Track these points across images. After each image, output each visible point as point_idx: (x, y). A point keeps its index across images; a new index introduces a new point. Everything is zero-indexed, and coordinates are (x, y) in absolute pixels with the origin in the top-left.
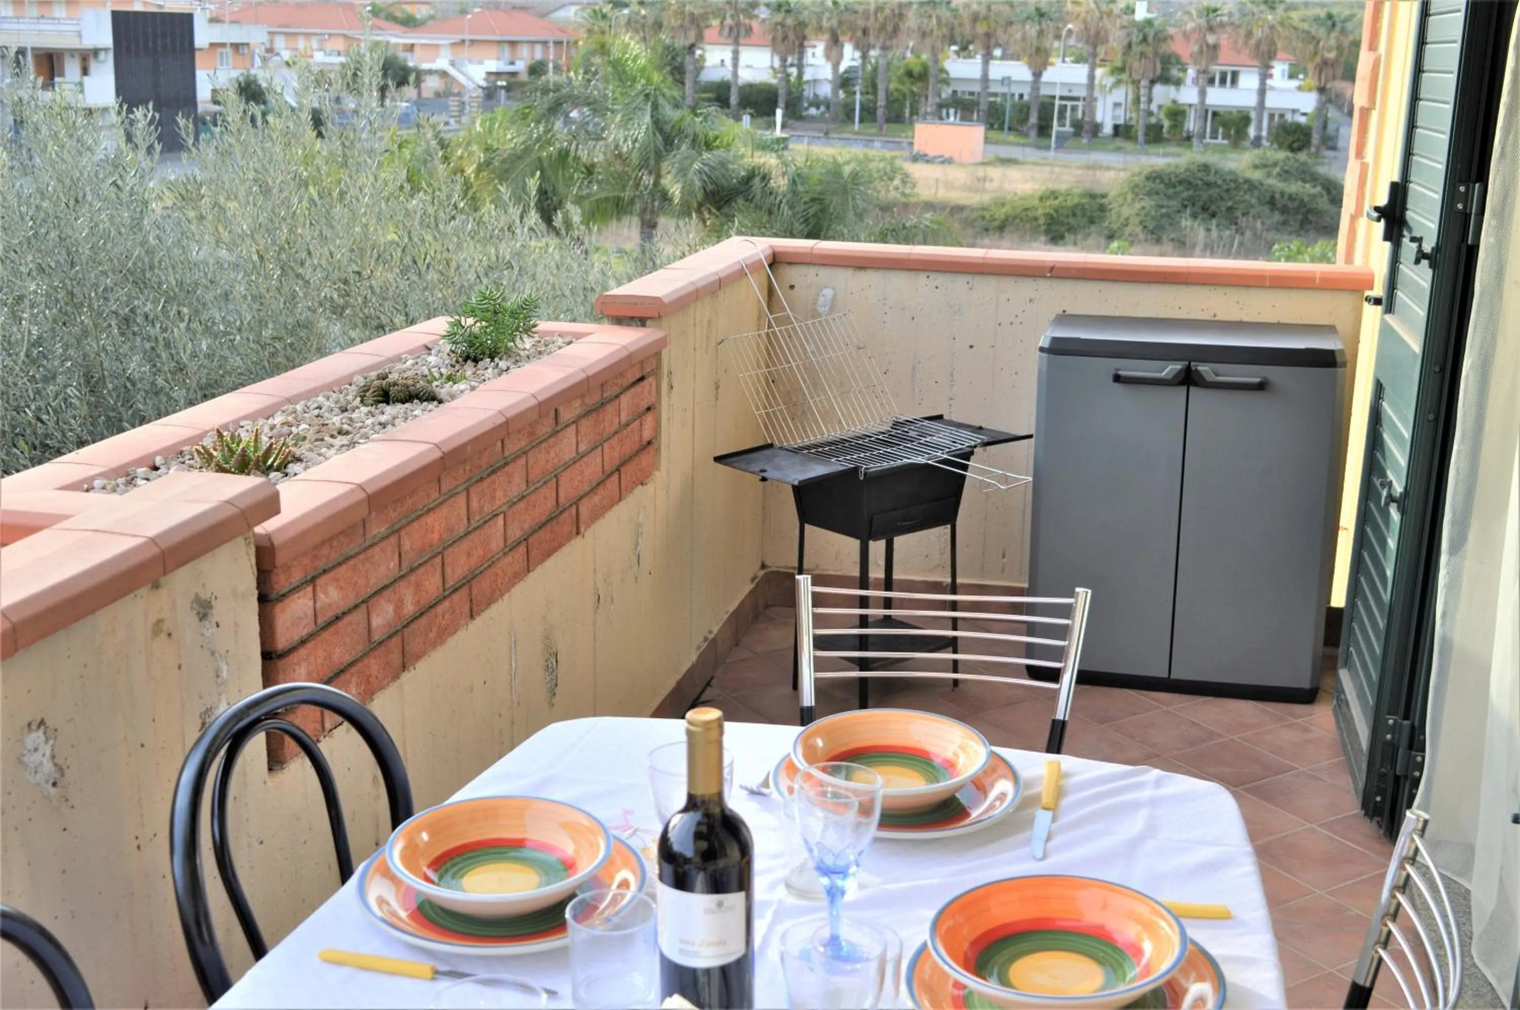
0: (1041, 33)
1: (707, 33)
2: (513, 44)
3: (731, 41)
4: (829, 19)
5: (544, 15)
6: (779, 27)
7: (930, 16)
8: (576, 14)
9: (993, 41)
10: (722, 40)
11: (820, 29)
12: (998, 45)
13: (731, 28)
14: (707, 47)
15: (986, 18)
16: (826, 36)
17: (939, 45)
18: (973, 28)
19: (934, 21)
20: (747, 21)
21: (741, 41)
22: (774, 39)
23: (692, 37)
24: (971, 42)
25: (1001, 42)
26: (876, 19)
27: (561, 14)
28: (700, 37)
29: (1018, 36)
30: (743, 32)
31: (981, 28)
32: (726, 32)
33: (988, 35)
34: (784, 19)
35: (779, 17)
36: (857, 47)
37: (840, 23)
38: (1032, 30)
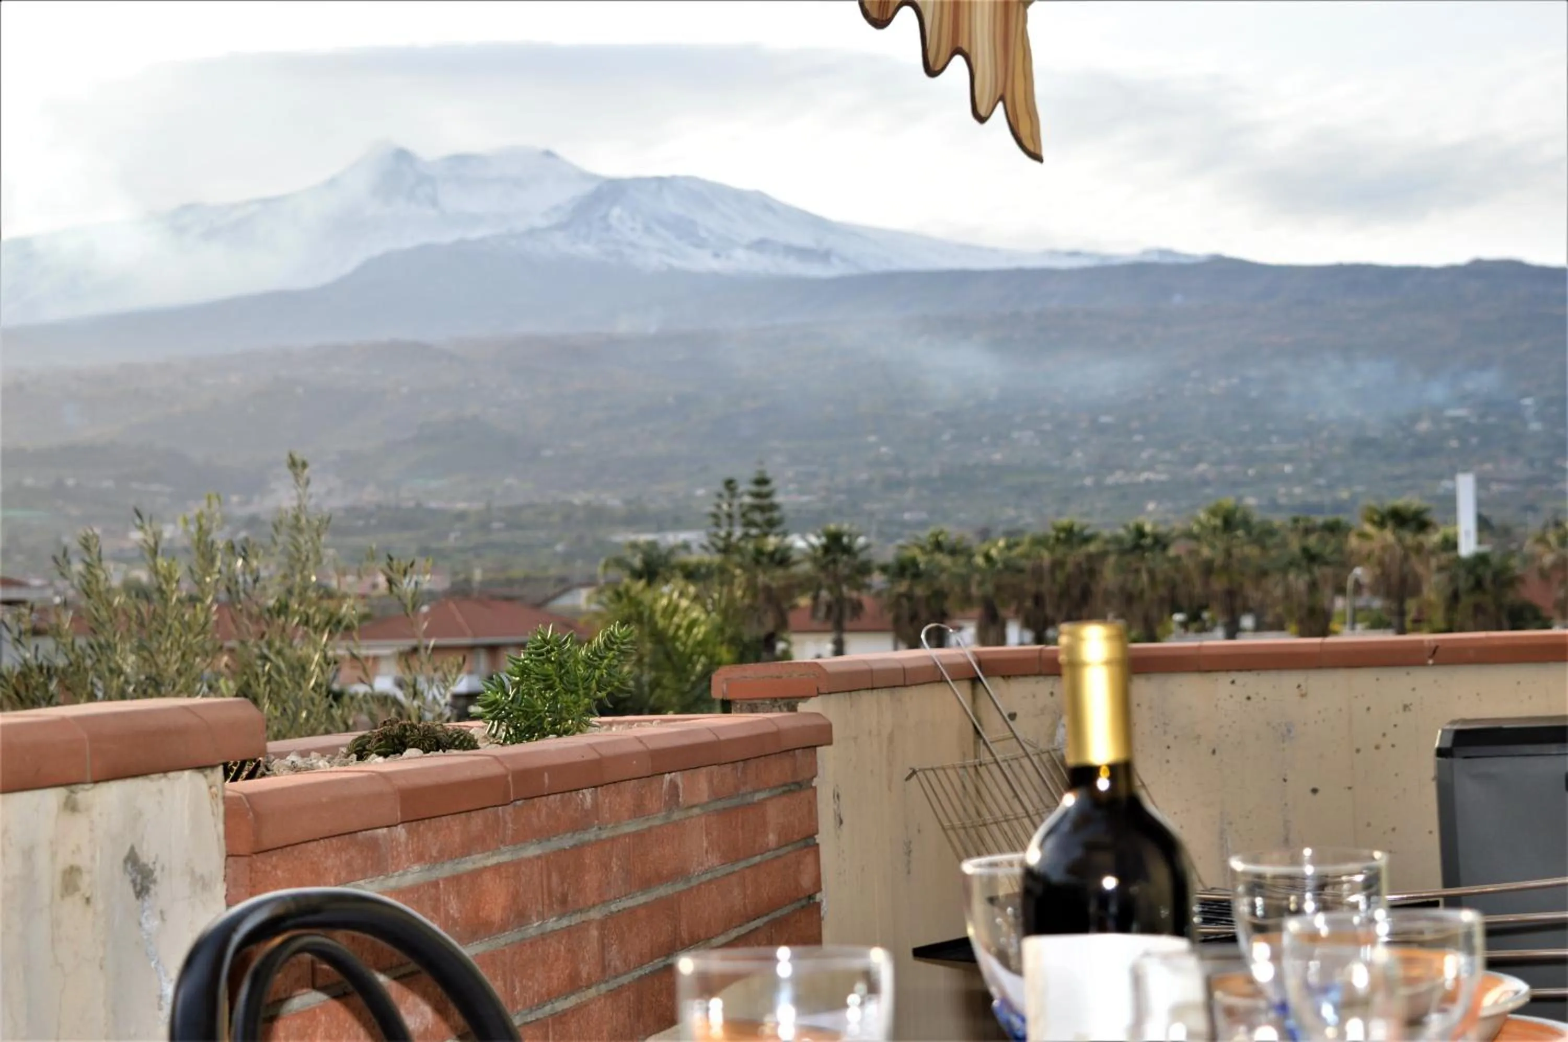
0: (1313, 586)
1: (793, 618)
2: (493, 649)
3: (829, 625)
4: (981, 584)
5: (539, 605)
6: (904, 602)
7: (1137, 571)
8: (589, 599)
9: (1239, 603)
10: (815, 624)
11: (967, 600)
12: (1247, 610)
13: (829, 608)
14: (794, 638)
15: (1226, 568)
16: (977, 611)
17: (1154, 613)
18: (1206, 584)
19: (1145, 577)
20: (854, 594)
21: (847, 624)
22: (897, 620)
23: (769, 624)
24: (1205, 607)
25: (1251, 604)
26: (1054, 580)
27: (565, 602)
28: (783, 624)
29: (1278, 592)
30: (848, 612)
31: (1219, 584)
32: (823, 610)
33: (1231, 593)
34: (911, 588)
35: (903, 586)
36: (1027, 624)
37: (999, 588)
38: (1298, 581)
